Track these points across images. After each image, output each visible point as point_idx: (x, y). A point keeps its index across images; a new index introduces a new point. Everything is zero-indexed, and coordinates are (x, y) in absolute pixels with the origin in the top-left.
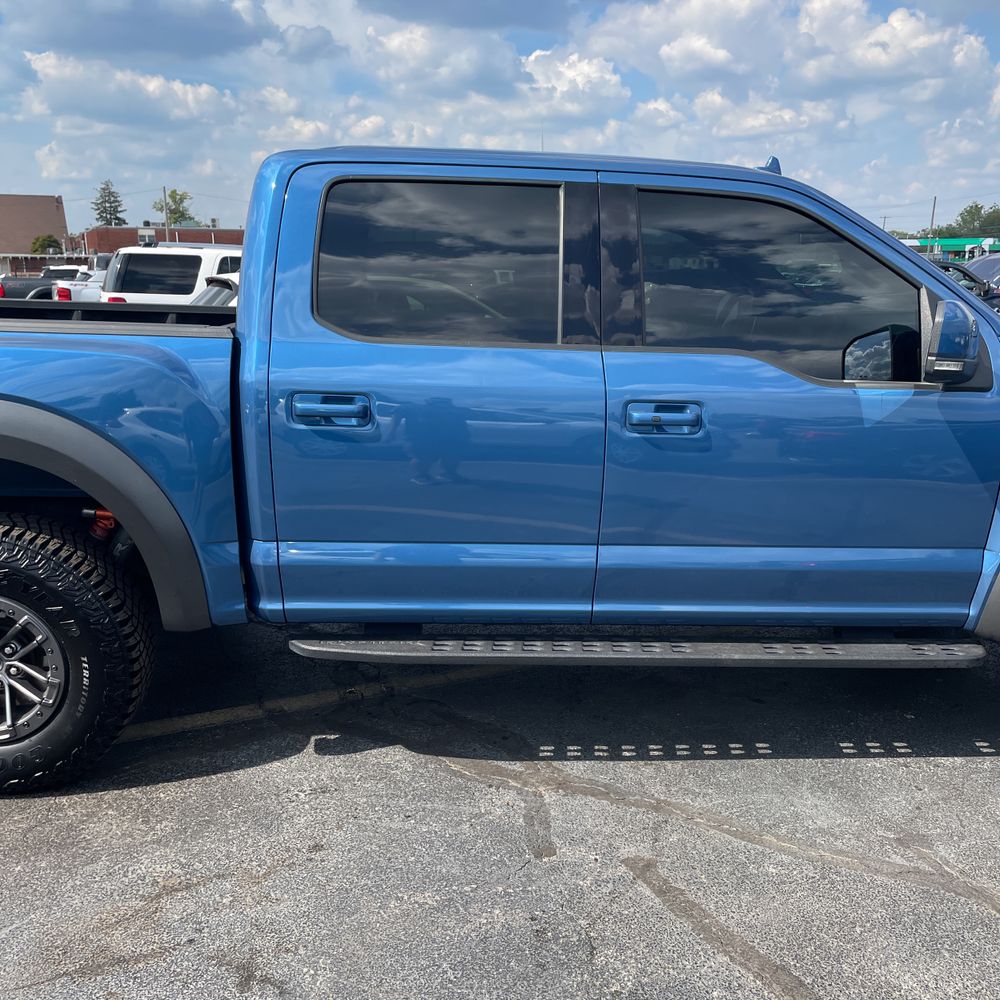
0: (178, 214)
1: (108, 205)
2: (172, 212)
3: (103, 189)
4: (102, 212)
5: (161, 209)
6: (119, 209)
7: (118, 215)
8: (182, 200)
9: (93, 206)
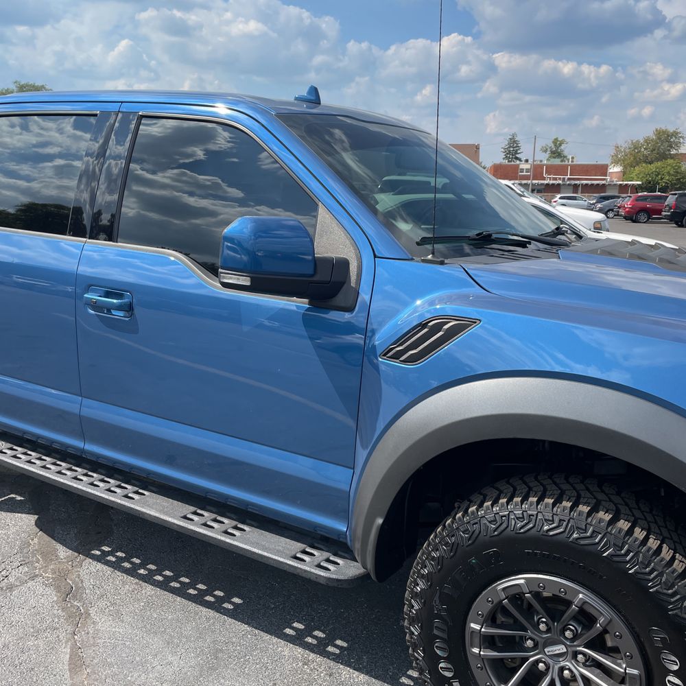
0: (556, 153)
1: (511, 149)
2: (553, 152)
3: (510, 139)
4: (508, 154)
5: (546, 151)
6: (519, 152)
7: (517, 156)
8: (560, 145)
9: (502, 150)
